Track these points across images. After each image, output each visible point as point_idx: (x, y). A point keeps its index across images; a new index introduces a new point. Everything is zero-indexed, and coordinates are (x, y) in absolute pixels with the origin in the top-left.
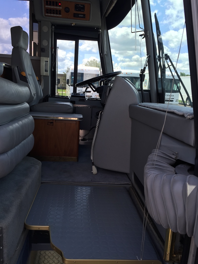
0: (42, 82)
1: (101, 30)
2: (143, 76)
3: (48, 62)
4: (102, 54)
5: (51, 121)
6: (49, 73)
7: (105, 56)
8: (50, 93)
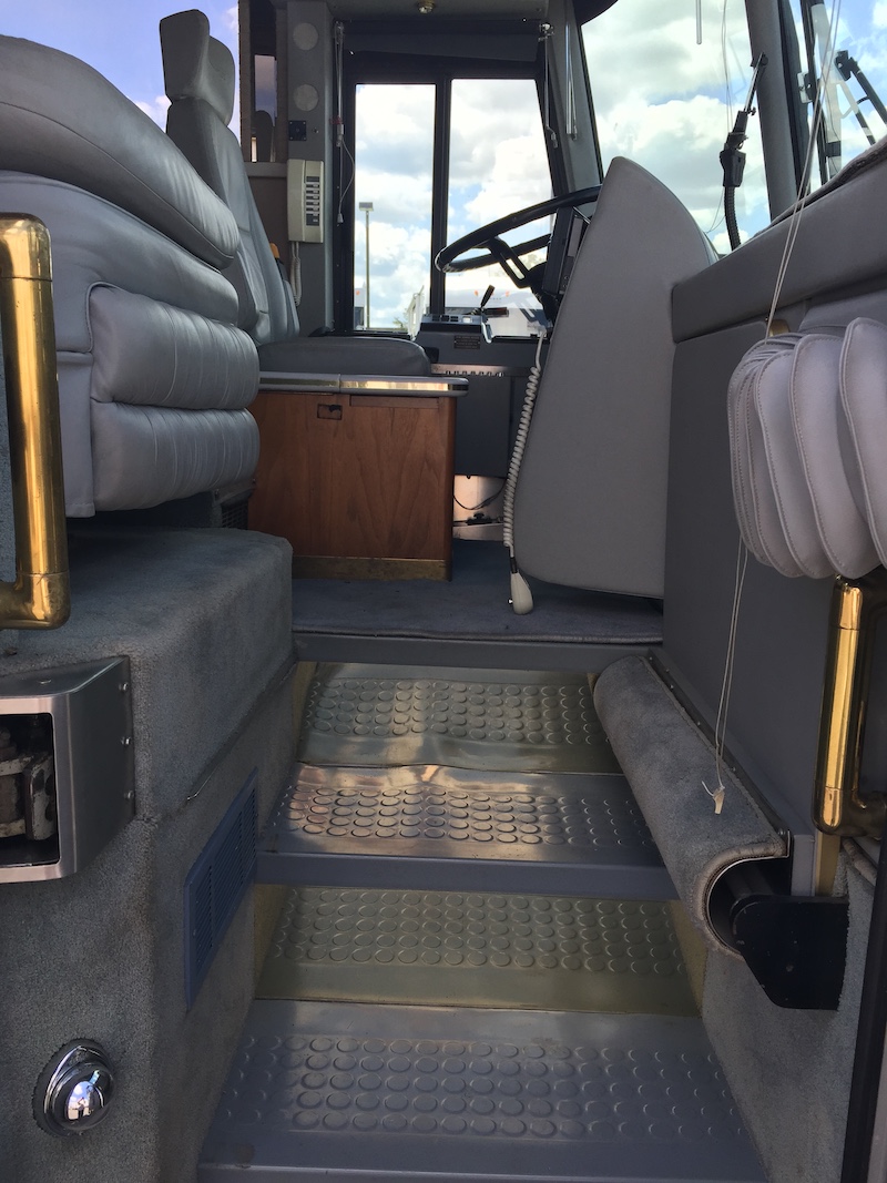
0: (295, 269)
1: (547, 26)
2: (735, 159)
3: (317, 179)
4: (554, 137)
5: (333, 401)
6: (321, 232)
7: (571, 141)
8: (328, 322)
